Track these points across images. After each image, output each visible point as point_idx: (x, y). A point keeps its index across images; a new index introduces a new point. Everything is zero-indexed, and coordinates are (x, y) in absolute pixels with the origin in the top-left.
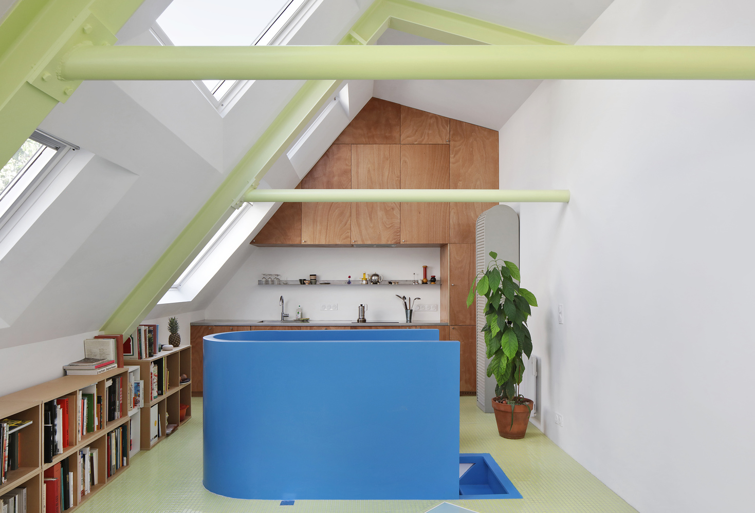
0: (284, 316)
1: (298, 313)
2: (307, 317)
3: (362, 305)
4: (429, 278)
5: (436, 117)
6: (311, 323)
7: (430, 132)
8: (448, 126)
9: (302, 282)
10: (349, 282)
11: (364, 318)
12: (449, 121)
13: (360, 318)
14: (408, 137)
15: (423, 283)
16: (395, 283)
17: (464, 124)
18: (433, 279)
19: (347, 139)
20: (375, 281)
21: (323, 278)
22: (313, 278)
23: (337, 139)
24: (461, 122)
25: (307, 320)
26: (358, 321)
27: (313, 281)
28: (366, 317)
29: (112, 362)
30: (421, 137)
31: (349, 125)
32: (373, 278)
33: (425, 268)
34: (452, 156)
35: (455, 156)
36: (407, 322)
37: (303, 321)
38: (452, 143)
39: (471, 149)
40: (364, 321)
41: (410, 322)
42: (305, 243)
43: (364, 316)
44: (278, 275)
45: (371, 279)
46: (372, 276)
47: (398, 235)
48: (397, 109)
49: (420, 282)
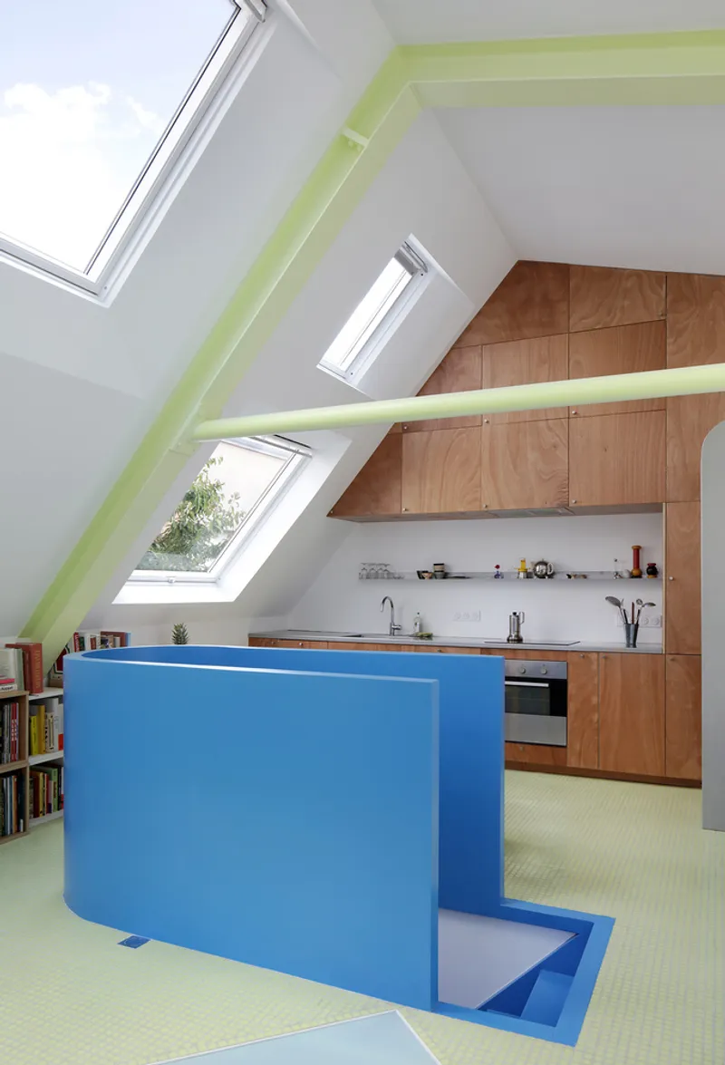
0: (395, 630)
1: (416, 624)
2: (430, 632)
3: (515, 614)
4: (644, 567)
5: (639, 275)
6: (434, 641)
7: (626, 303)
8: (662, 288)
9: (420, 575)
10: (497, 576)
11: (518, 636)
12: (665, 278)
13: (511, 636)
14: (584, 318)
15: (632, 576)
16: (575, 576)
17: (696, 277)
18: (653, 571)
19: (476, 338)
20: (543, 573)
21: (455, 569)
22: (438, 568)
23: (459, 340)
24: (689, 276)
25: (429, 637)
26: (508, 640)
27: (442, 573)
28: (522, 634)
29: (11, 681)
30: (609, 315)
31: (480, 313)
32: (538, 568)
33: (637, 551)
34: (669, 341)
35: (675, 341)
36: (628, 646)
37: (422, 637)
38: (670, 317)
39: (711, 323)
40: (519, 640)
41: (635, 646)
42: (406, 512)
43: (518, 632)
44: (386, 566)
45: (535, 570)
46: (536, 565)
47: (565, 492)
48: (562, 272)
49: (626, 575)
